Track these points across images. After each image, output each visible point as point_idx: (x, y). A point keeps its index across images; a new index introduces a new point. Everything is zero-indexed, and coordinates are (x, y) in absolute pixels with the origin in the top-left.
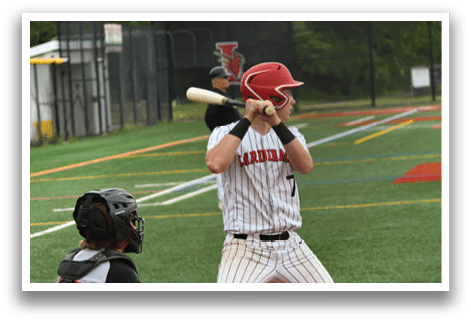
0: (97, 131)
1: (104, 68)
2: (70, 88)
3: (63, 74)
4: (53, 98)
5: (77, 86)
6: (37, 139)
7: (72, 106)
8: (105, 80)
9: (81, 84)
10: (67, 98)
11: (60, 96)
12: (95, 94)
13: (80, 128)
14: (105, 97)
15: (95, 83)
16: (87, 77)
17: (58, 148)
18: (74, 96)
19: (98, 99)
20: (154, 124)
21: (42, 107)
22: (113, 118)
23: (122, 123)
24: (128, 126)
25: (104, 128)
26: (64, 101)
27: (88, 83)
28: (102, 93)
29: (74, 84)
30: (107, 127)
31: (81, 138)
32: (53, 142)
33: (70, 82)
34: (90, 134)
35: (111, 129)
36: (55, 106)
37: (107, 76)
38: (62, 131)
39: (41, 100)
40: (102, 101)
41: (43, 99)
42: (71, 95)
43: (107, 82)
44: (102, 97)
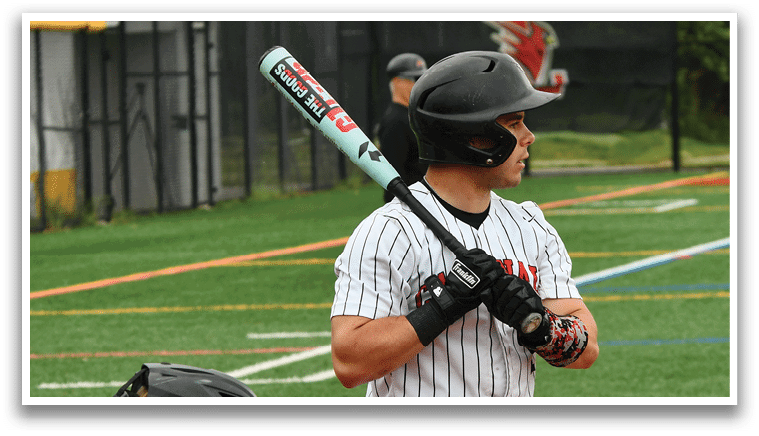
0: (187, 200)
1: (208, 47)
2: (123, 94)
3: (105, 57)
4: (81, 115)
5: (141, 88)
7: (125, 139)
8: (208, 74)
9: (150, 83)
10: (114, 115)
11: (96, 112)
12: (183, 108)
13: (144, 191)
14: (208, 118)
15: (184, 82)
16: (164, 67)
17: (85, 236)
18: (132, 116)
19: (189, 122)
20: (328, 187)
21: (49, 136)
22: (226, 169)
23: (247, 184)
24: (263, 191)
25: (203, 194)
26: (105, 123)
27: (167, 84)
28: (201, 108)
29: (131, 83)
30: (212, 190)
31: (144, 214)
32: (75, 222)
33: (124, 77)
34: (166, 207)
35: (218, 196)
36: (81, 136)
37: (214, 67)
38: (98, 197)
39: (48, 121)
40: (201, 127)
41: (54, 117)
42: (124, 111)
43: (215, 82)
44: (201, 118)
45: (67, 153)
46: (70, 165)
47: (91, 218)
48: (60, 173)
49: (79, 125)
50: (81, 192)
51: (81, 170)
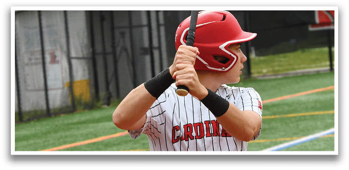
2: (113, 38)
4: (91, 50)
5: (123, 34)
6: (69, 103)
7: (116, 62)
8: (159, 25)
9: (127, 31)
10: (109, 49)
11: (99, 48)
12: (146, 44)
14: (160, 48)
15: (146, 30)
16: (134, 23)
17: (97, 114)
18: (118, 49)
19: (150, 51)
21: (74, 62)
26: (104, 54)
27: (136, 31)
28: (155, 43)
29: (117, 32)
32: (91, 107)
33: (113, 29)
36: (92, 61)
38: (102, 94)
39: (73, 54)
40: (156, 53)
41: (77, 52)
42: (114, 47)
43: (162, 29)
44: (156, 48)
45: (84, 70)
46: (87, 77)
47: (99, 104)
48: (81, 81)
49: (90, 56)
50: (93, 91)
51: (93, 79)
